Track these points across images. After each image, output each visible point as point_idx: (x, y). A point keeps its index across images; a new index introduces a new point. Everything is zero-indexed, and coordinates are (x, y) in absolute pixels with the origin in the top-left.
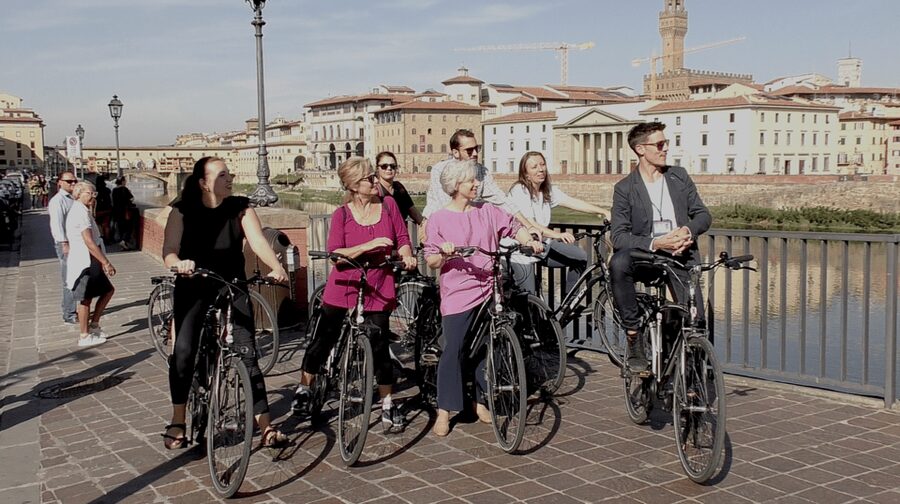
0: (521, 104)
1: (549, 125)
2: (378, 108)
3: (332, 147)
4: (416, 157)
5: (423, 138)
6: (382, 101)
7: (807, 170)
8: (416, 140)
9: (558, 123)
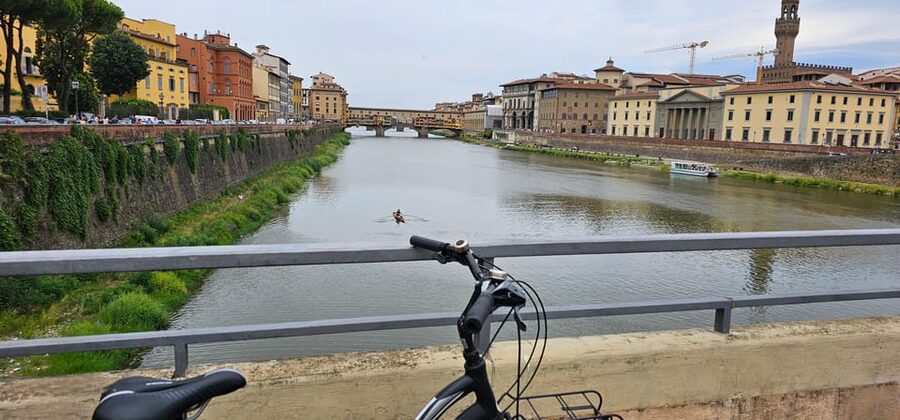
0: (650, 86)
1: (653, 101)
2: (544, 87)
3: (515, 114)
4: (565, 122)
5: (570, 109)
6: (548, 83)
7: (860, 143)
8: (565, 110)
9: (660, 100)
